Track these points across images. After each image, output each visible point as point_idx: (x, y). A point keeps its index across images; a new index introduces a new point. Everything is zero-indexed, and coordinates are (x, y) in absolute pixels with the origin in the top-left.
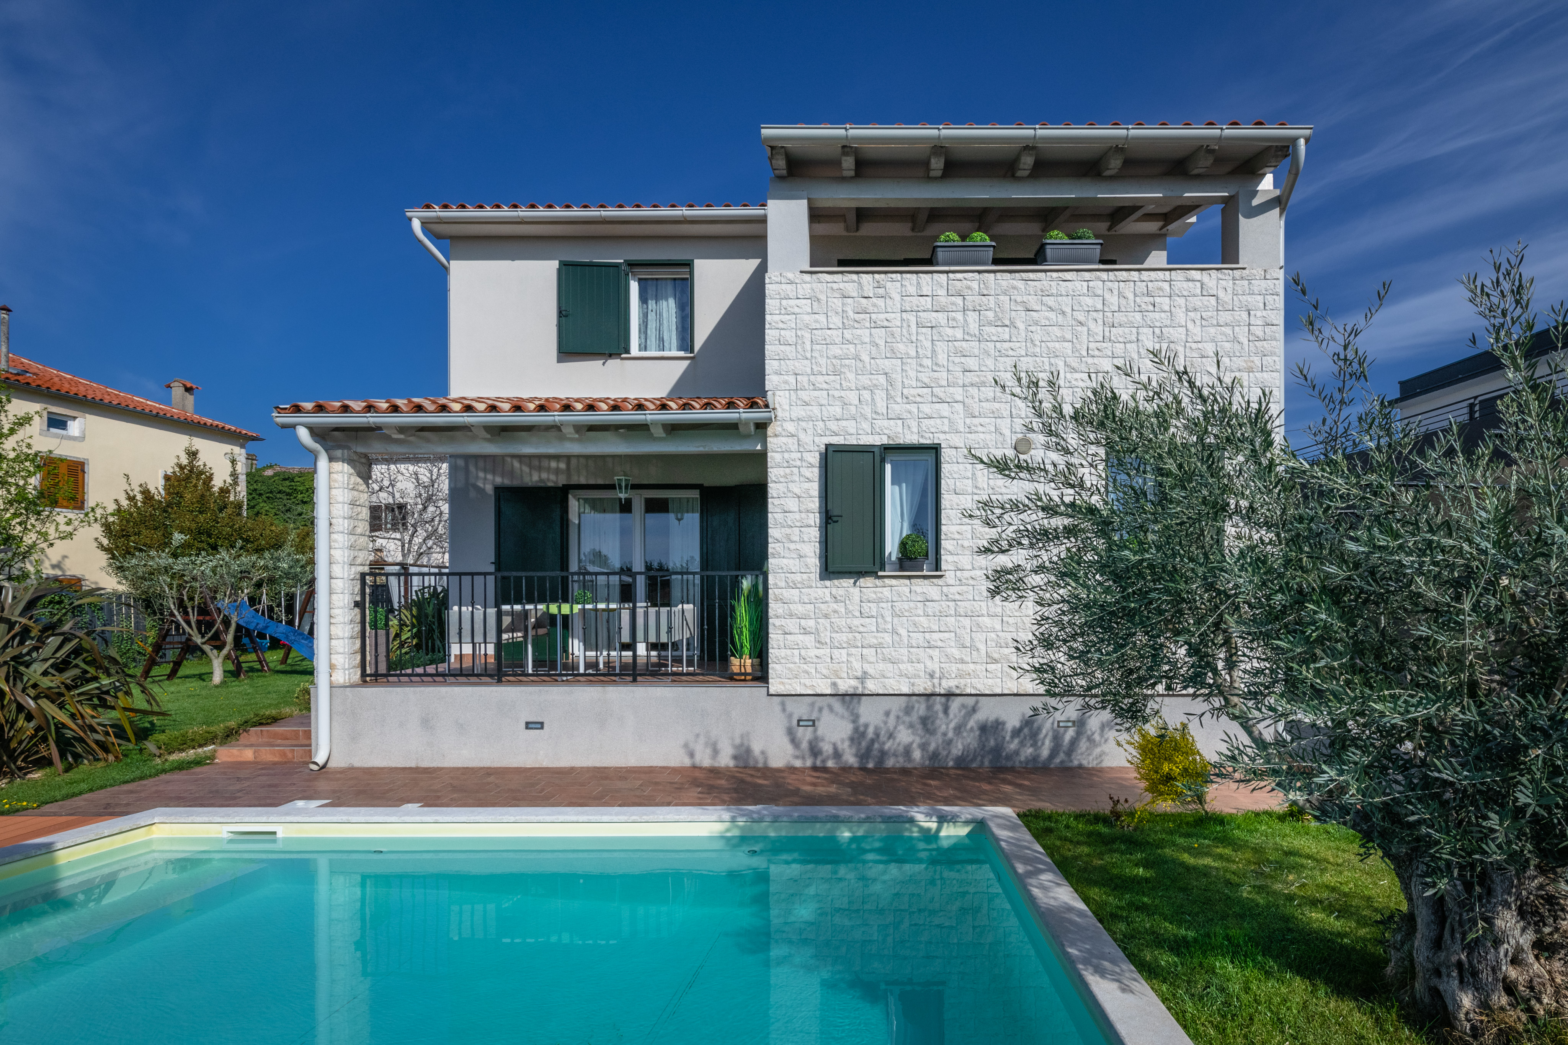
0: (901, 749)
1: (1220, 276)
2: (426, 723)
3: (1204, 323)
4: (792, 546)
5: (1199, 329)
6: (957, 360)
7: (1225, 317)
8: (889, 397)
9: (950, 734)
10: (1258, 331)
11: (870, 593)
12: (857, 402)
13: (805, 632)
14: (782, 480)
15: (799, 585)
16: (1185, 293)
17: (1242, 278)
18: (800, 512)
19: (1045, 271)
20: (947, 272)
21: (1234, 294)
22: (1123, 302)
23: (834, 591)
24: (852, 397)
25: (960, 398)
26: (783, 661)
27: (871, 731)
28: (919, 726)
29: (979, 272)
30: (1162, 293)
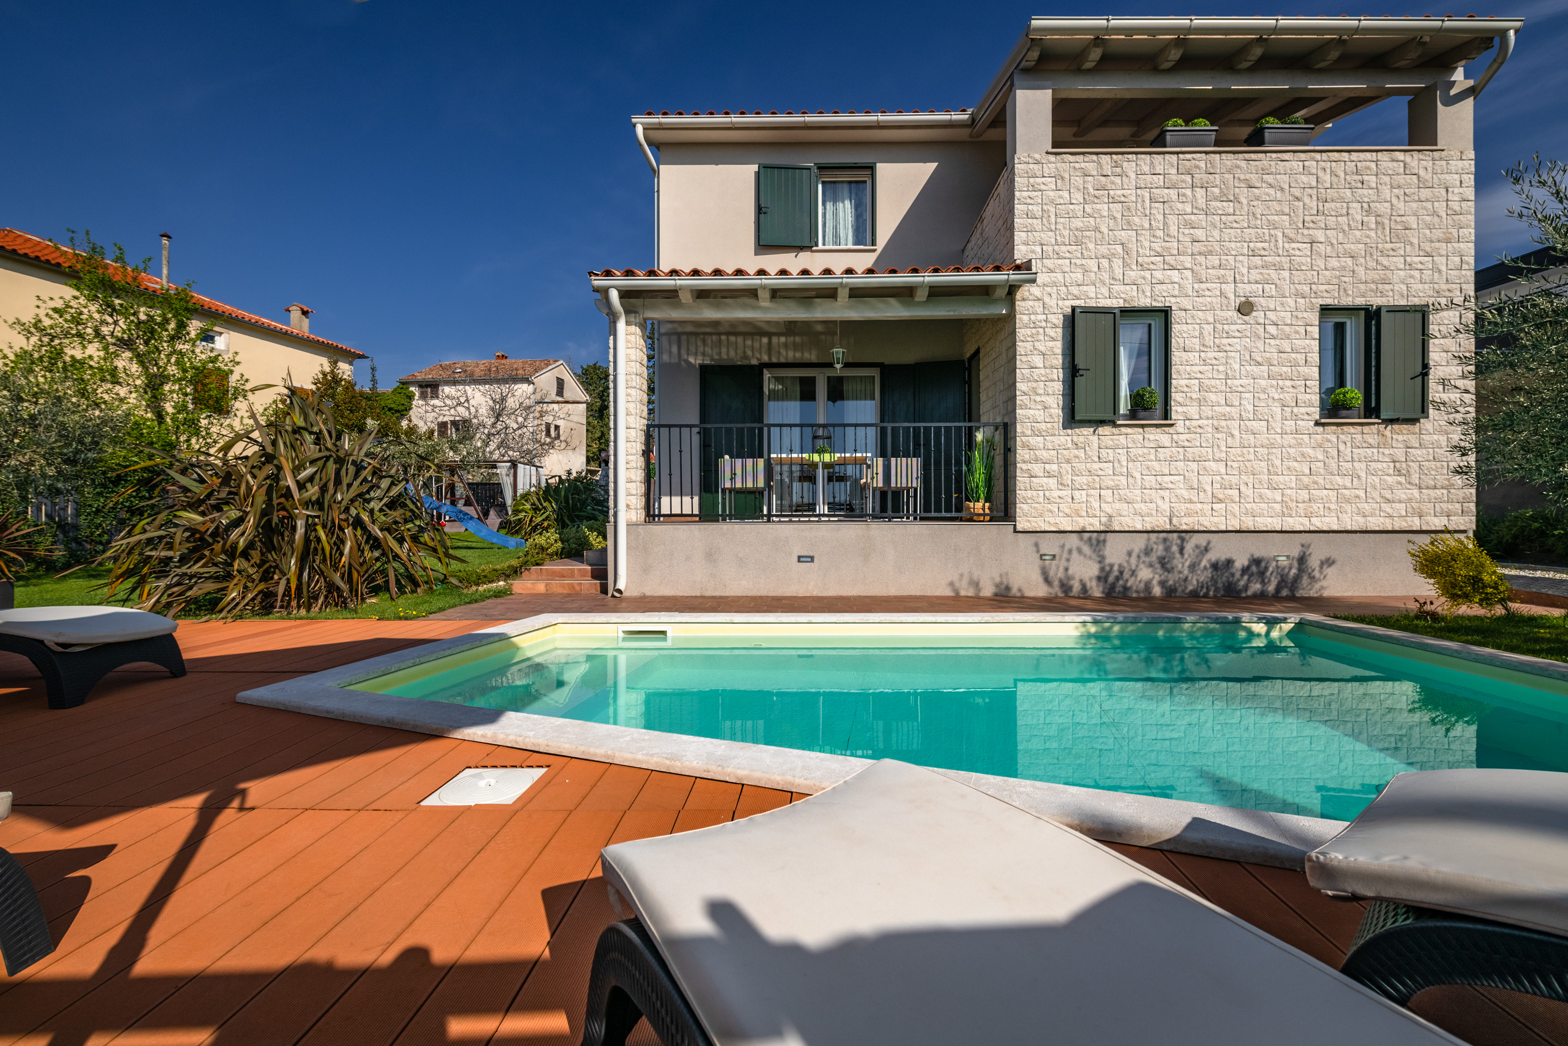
0: (1142, 585)
1: (1421, 157)
2: (710, 556)
3: (1407, 198)
4: (1038, 399)
5: (1402, 204)
6: (1187, 231)
7: (1425, 193)
8: (1125, 265)
9: (1186, 572)
10: (1456, 206)
11: (1107, 441)
12: (1096, 269)
13: (1050, 476)
14: (1029, 339)
15: (1044, 434)
16: (1390, 172)
17: (1441, 159)
18: (1045, 367)
19: (1265, 152)
20: (1178, 153)
21: (1433, 173)
22: (1335, 179)
23: (1075, 439)
24: (1092, 264)
25: (1189, 266)
26: (1029, 501)
27: (1115, 570)
28: (1158, 566)
29: (1206, 153)
30: (1369, 173)
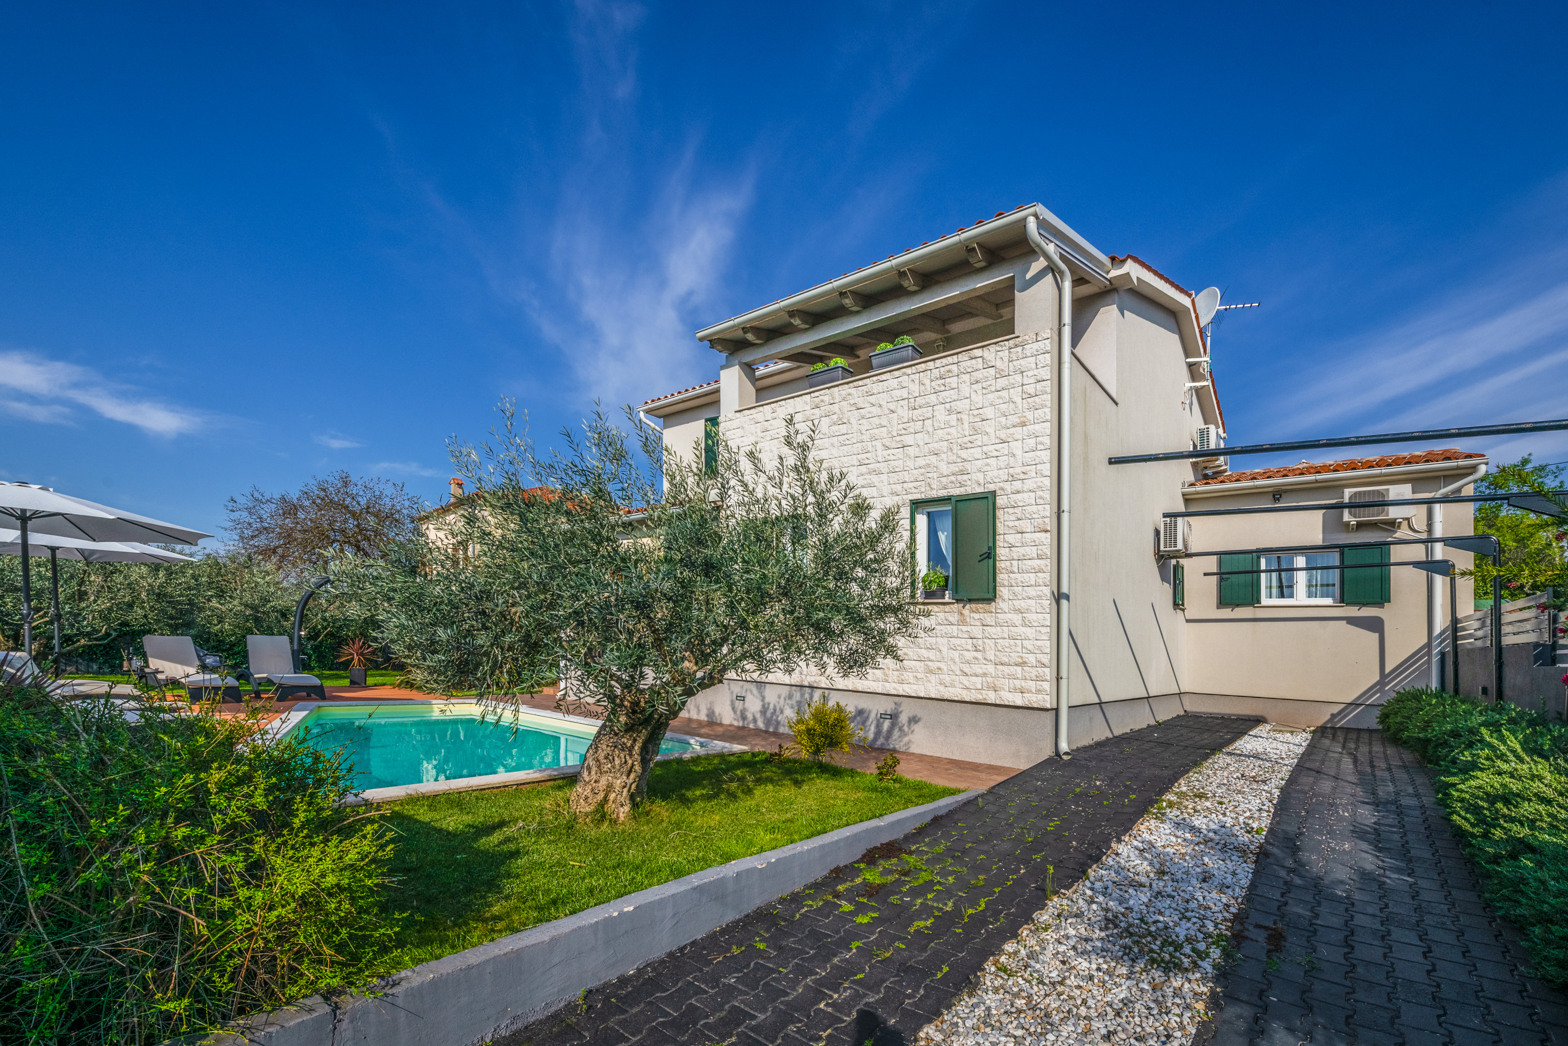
0: (786, 721)
1: (998, 348)
3: (985, 391)
5: (981, 397)
7: (1002, 382)
10: (1030, 389)
16: (969, 370)
17: (1017, 346)
20: (809, 393)
21: (1010, 361)
22: (922, 388)
27: (771, 707)
28: (796, 706)
29: (829, 388)
30: (951, 375)
